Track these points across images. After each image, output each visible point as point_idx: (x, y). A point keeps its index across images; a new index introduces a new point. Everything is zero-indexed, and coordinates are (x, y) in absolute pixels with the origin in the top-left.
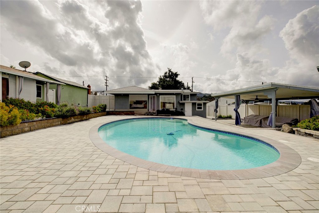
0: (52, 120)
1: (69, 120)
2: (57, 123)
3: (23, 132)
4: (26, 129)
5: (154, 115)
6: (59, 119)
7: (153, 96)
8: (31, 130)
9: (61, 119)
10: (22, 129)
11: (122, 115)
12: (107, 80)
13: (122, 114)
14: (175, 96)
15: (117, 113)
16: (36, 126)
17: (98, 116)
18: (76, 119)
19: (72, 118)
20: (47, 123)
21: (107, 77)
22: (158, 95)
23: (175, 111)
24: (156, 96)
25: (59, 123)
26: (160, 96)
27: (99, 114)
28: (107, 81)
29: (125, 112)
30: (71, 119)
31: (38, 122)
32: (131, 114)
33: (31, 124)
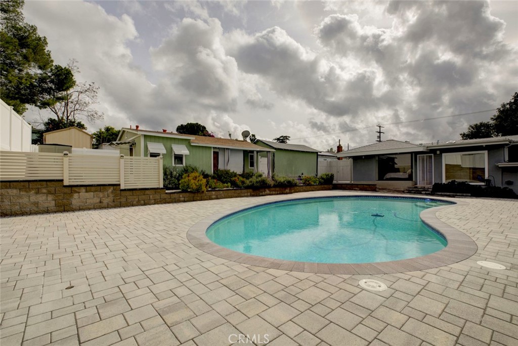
0: (240, 191)
1: (262, 192)
2: (246, 194)
3: (210, 199)
4: (214, 197)
5: (424, 192)
6: (248, 190)
7: (425, 155)
8: (217, 198)
9: (251, 190)
10: (210, 196)
11: (355, 190)
12: (380, 132)
13: (356, 188)
14: (486, 152)
15: (348, 186)
16: (223, 195)
17: (313, 189)
18: (272, 191)
19: (267, 190)
20: (235, 193)
21: (380, 127)
22: (438, 152)
23: (483, 187)
24: (433, 155)
25: (249, 194)
26: (443, 154)
27: (315, 187)
28: (381, 134)
29: (359, 186)
30: (265, 191)
31: (225, 192)
32: (370, 189)
33: (218, 193)
